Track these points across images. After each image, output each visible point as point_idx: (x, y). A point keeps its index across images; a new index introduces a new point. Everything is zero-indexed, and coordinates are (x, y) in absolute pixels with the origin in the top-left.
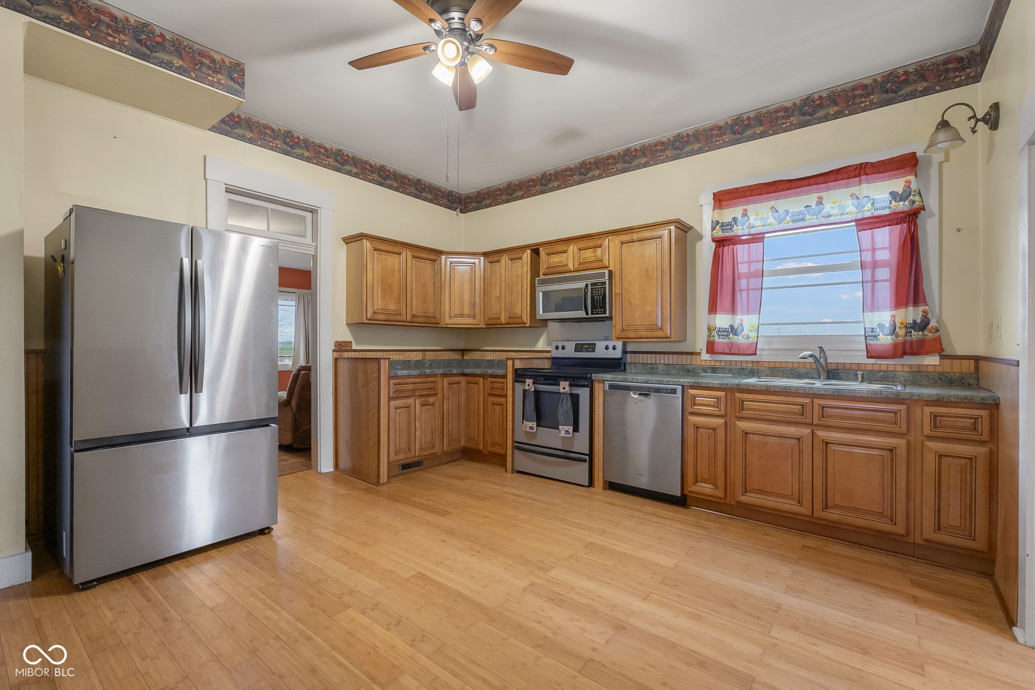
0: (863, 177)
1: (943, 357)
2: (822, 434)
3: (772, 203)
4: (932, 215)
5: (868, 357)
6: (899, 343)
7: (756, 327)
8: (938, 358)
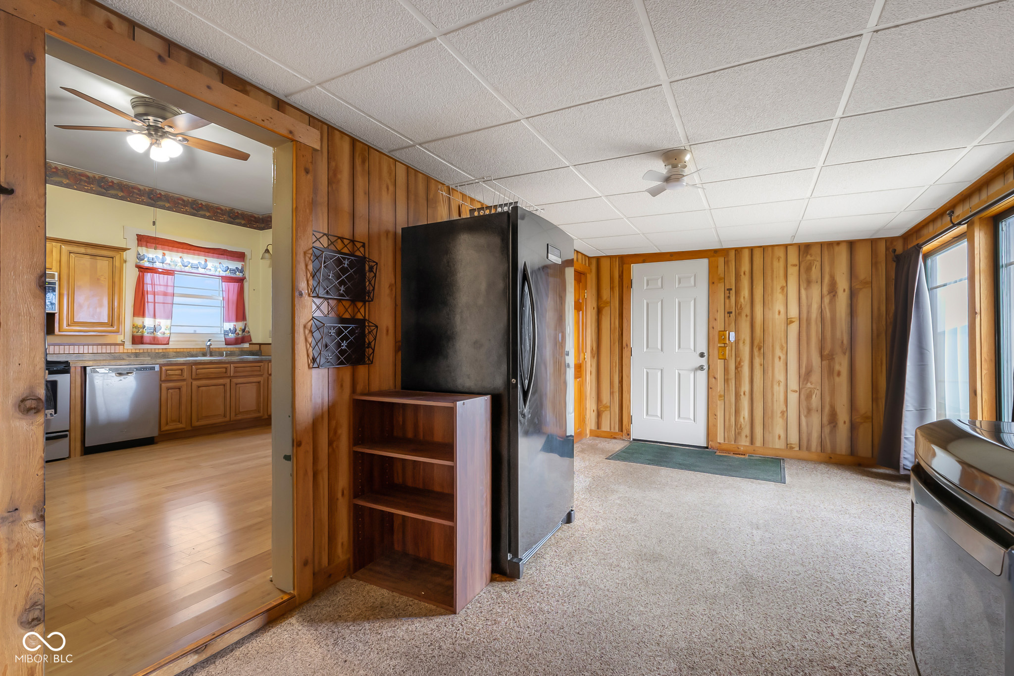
0: (226, 256)
1: (250, 344)
2: (235, 380)
3: (180, 254)
4: (247, 281)
5: (226, 344)
6: (239, 338)
7: (169, 327)
8: (248, 344)
